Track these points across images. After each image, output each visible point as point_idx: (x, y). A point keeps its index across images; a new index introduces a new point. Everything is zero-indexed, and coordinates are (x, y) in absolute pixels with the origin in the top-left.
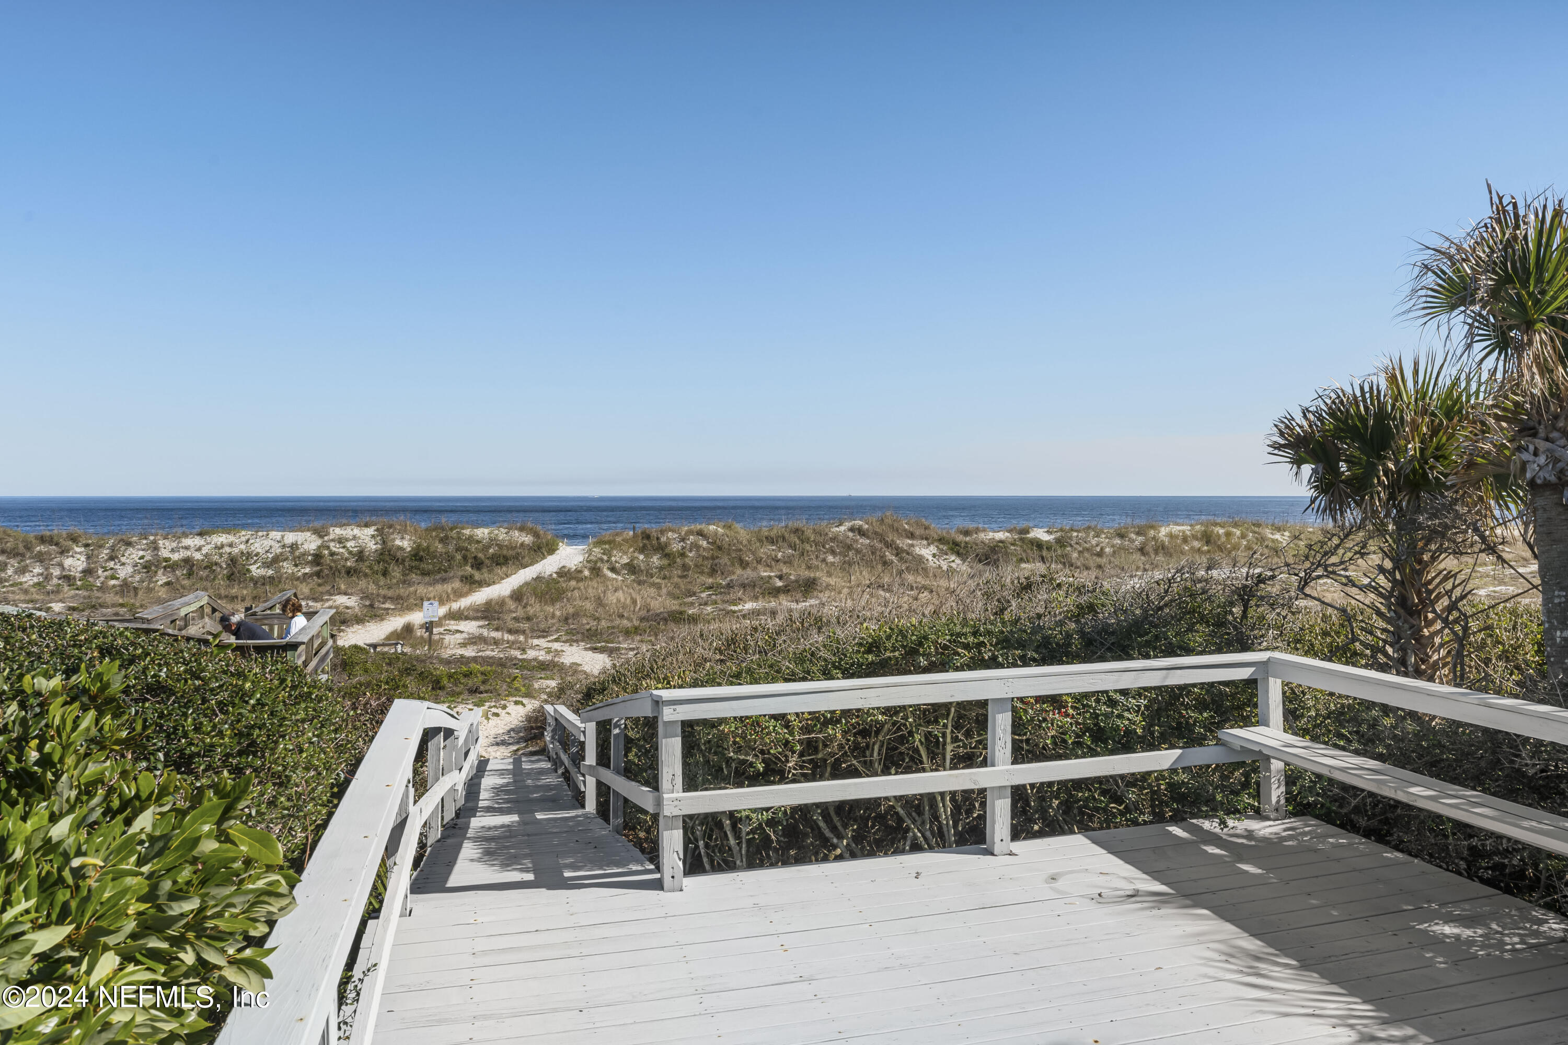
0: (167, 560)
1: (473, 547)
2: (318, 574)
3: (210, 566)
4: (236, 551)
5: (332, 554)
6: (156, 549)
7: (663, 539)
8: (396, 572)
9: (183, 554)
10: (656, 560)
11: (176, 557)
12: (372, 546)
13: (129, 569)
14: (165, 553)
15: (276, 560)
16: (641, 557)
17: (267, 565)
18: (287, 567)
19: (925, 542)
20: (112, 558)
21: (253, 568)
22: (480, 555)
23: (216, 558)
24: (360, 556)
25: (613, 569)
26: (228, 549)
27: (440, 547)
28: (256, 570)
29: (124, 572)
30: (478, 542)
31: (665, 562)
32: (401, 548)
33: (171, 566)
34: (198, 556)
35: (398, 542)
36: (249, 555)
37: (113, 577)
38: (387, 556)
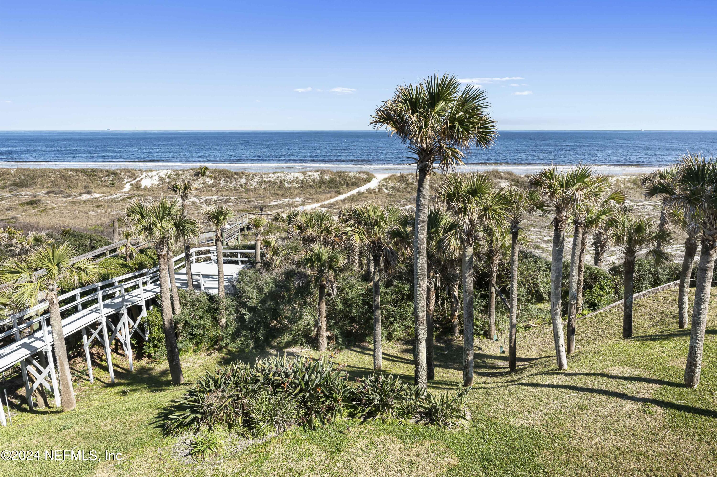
0: (264, 181)
1: (348, 179)
2: (302, 187)
3: (275, 183)
4: (282, 179)
5: (307, 181)
6: (262, 177)
7: (407, 178)
8: (323, 187)
9: (269, 179)
10: (403, 185)
11: (267, 180)
12: (318, 178)
13: (256, 183)
14: (264, 179)
15: (292, 182)
16: (399, 184)
17: (289, 183)
18: (294, 184)
19: (506, 181)
20: (251, 180)
21: (286, 184)
22: (349, 182)
23: (277, 181)
24: (314, 181)
25: (387, 189)
26: (280, 178)
27: (338, 179)
28: (287, 185)
29: (254, 184)
30: (350, 177)
31: (406, 186)
32: (326, 179)
33: (266, 183)
34: (272, 180)
35: (326, 177)
36: (285, 180)
37: (251, 186)
38: (322, 181)
